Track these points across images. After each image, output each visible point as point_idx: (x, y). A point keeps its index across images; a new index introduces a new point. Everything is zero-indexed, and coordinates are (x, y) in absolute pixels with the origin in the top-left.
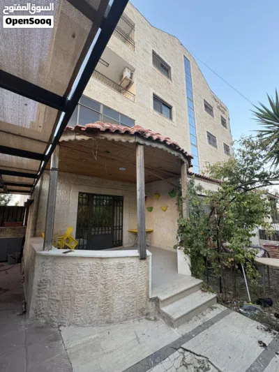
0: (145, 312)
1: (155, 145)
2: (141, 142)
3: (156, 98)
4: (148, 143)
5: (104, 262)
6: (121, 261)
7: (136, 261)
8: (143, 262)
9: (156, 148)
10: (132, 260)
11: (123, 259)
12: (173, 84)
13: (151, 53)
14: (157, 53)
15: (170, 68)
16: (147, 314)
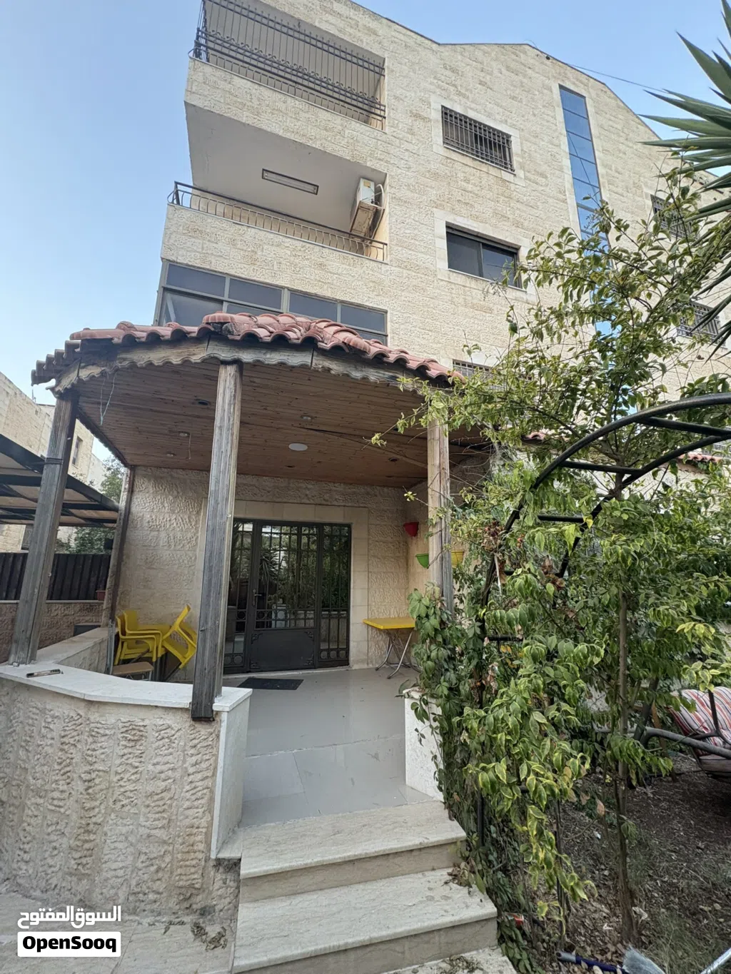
0: (199, 901)
1: (274, 358)
2: (225, 353)
3: (455, 235)
4: (247, 357)
5: (94, 716)
6: (137, 718)
7: (181, 723)
8: (203, 730)
9: (282, 364)
10: (170, 720)
11: (143, 713)
12: (519, 181)
13: (436, 116)
14: (459, 109)
15: (507, 138)
16: (204, 912)
